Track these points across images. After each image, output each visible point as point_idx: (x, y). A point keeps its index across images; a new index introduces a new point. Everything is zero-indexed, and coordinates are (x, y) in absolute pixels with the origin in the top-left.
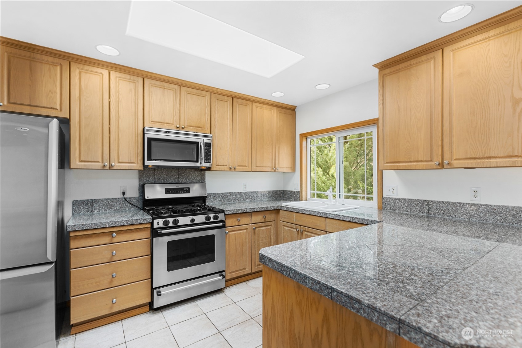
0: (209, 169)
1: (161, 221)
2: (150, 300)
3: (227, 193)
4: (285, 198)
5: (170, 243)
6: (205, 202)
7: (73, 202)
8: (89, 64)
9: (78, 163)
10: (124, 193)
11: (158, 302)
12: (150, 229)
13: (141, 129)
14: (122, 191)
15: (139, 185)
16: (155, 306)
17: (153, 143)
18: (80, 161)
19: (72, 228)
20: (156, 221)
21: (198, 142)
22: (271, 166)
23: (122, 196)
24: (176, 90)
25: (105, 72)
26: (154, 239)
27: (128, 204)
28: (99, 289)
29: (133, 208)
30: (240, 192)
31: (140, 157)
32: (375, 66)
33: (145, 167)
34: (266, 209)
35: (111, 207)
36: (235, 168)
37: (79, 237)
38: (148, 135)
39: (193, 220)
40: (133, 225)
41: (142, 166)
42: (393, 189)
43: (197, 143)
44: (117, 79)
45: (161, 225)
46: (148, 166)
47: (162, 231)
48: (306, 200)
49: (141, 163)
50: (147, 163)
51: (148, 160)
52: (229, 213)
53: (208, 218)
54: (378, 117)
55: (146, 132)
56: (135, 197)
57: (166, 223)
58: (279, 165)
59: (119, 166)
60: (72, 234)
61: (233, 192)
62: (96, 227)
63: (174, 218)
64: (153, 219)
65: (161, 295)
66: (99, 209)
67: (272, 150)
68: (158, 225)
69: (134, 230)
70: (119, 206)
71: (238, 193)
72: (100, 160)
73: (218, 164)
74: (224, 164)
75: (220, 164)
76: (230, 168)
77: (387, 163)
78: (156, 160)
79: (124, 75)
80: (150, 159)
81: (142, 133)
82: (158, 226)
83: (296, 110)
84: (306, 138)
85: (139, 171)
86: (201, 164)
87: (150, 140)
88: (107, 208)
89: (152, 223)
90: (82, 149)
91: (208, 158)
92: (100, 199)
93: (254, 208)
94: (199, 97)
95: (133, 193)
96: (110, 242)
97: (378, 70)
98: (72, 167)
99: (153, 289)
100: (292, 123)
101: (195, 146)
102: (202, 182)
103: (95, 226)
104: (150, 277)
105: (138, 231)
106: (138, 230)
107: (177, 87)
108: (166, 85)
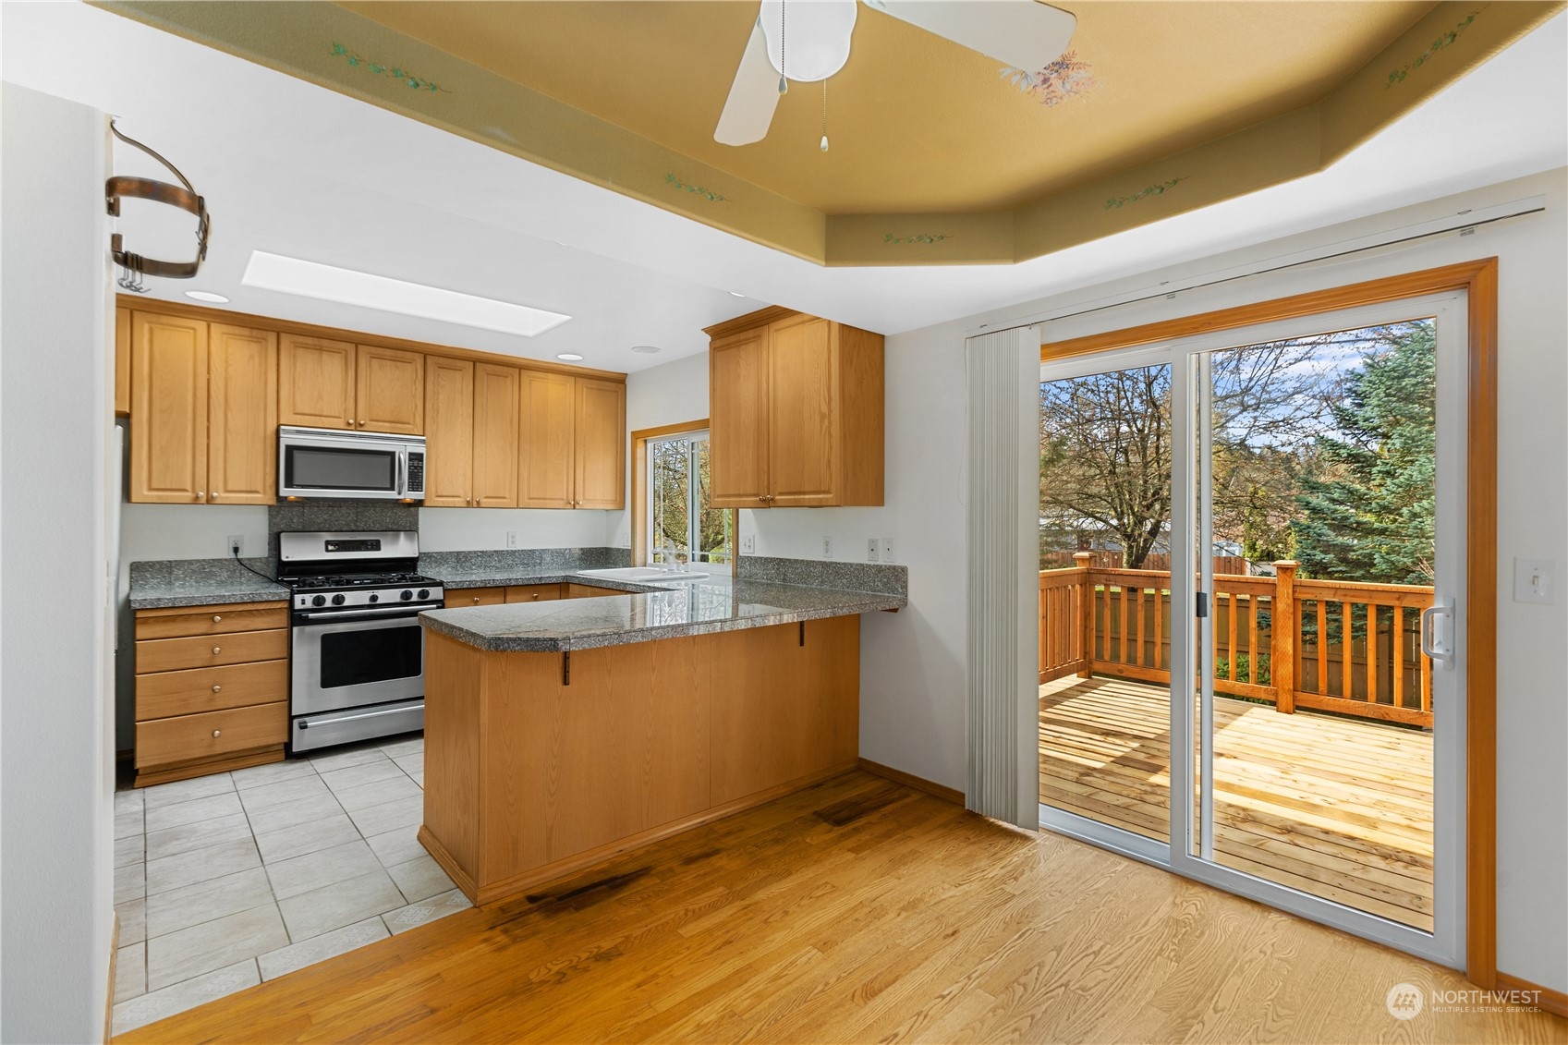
0: (419, 503)
1: (309, 598)
2: (286, 740)
3: (470, 552)
4: (609, 563)
5: (326, 639)
6: (414, 569)
7: (131, 565)
8: (169, 313)
9: (146, 493)
10: (236, 550)
11: (301, 742)
12: (286, 611)
13: (272, 427)
14: (232, 545)
15: (270, 534)
16: (295, 749)
17: (297, 455)
18: (151, 489)
19: (140, 604)
20: (298, 598)
21: (394, 453)
22: (565, 497)
23: (232, 555)
24: (346, 351)
25: (201, 326)
26: (295, 629)
27: (245, 572)
28: (188, 712)
29: (256, 578)
30: (501, 549)
31: (270, 480)
32: (707, 330)
33: (280, 499)
34: (537, 582)
35: (210, 575)
36: (478, 503)
37: (151, 620)
38: (286, 440)
39: (374, 598)
40: (253, 602)
41: (275, 498)
42: (750, 540)
43: (392, 454)
44: (225, 336)
45: (309, 604)
46: (286, 498)
47: (310, 615)
48: (645, 565)
49: (271, 493)
50: (284, 491)
51: (286, 487)
52: (454, 587)
53: (406, 596)
54: (708, 417)
55: (282, 435)
56: (260, 558)
57: (320, 601)
58: (584, 496)
59: (227, 498)
60: (139, 615)
61: (485, 549)
62: (183, 604)
63: (336, 593)
64: (292, 594)
65: (306, 727)
66: (184, 579)
67: (568, 463)
68: (303, 603)
69: (255, 612)
70: (225, 574)
71: (495, 551)
72: (189, 487)
73: (439, 494)
74: (455, 494)
75: (445, 494)
76: (468, 502)
77: (719, 496)
78: (303, 487)
79: (237, 330)
80: (289, 484)
81: (274, 437)
82: (302, 607)
83: (628, 382)
84: (645, 441)
85: (270, 506)
86: (399, 494)
87: (291, 450)
88: (202, 578)
89: (291, 601)
90: (154, 468)
91: (416, 483)
92: (186, 561)
93: (510, 580)
94: (398, 363)
95: (256, 548)
96: (210, 632)
97: (709, 338)
98: (133, 500)
99: (291, 718)
100: (617, 408)
101: (388, 459)
102: (412, 529)
103: (181, 602)
104: (285, 698)
105: (262, 615)
106: (263, 612)
107: (351, 347)
108: (325, 343)
